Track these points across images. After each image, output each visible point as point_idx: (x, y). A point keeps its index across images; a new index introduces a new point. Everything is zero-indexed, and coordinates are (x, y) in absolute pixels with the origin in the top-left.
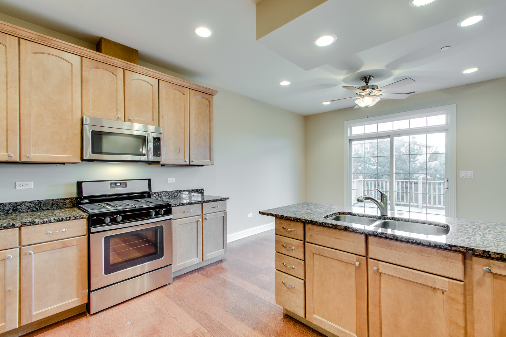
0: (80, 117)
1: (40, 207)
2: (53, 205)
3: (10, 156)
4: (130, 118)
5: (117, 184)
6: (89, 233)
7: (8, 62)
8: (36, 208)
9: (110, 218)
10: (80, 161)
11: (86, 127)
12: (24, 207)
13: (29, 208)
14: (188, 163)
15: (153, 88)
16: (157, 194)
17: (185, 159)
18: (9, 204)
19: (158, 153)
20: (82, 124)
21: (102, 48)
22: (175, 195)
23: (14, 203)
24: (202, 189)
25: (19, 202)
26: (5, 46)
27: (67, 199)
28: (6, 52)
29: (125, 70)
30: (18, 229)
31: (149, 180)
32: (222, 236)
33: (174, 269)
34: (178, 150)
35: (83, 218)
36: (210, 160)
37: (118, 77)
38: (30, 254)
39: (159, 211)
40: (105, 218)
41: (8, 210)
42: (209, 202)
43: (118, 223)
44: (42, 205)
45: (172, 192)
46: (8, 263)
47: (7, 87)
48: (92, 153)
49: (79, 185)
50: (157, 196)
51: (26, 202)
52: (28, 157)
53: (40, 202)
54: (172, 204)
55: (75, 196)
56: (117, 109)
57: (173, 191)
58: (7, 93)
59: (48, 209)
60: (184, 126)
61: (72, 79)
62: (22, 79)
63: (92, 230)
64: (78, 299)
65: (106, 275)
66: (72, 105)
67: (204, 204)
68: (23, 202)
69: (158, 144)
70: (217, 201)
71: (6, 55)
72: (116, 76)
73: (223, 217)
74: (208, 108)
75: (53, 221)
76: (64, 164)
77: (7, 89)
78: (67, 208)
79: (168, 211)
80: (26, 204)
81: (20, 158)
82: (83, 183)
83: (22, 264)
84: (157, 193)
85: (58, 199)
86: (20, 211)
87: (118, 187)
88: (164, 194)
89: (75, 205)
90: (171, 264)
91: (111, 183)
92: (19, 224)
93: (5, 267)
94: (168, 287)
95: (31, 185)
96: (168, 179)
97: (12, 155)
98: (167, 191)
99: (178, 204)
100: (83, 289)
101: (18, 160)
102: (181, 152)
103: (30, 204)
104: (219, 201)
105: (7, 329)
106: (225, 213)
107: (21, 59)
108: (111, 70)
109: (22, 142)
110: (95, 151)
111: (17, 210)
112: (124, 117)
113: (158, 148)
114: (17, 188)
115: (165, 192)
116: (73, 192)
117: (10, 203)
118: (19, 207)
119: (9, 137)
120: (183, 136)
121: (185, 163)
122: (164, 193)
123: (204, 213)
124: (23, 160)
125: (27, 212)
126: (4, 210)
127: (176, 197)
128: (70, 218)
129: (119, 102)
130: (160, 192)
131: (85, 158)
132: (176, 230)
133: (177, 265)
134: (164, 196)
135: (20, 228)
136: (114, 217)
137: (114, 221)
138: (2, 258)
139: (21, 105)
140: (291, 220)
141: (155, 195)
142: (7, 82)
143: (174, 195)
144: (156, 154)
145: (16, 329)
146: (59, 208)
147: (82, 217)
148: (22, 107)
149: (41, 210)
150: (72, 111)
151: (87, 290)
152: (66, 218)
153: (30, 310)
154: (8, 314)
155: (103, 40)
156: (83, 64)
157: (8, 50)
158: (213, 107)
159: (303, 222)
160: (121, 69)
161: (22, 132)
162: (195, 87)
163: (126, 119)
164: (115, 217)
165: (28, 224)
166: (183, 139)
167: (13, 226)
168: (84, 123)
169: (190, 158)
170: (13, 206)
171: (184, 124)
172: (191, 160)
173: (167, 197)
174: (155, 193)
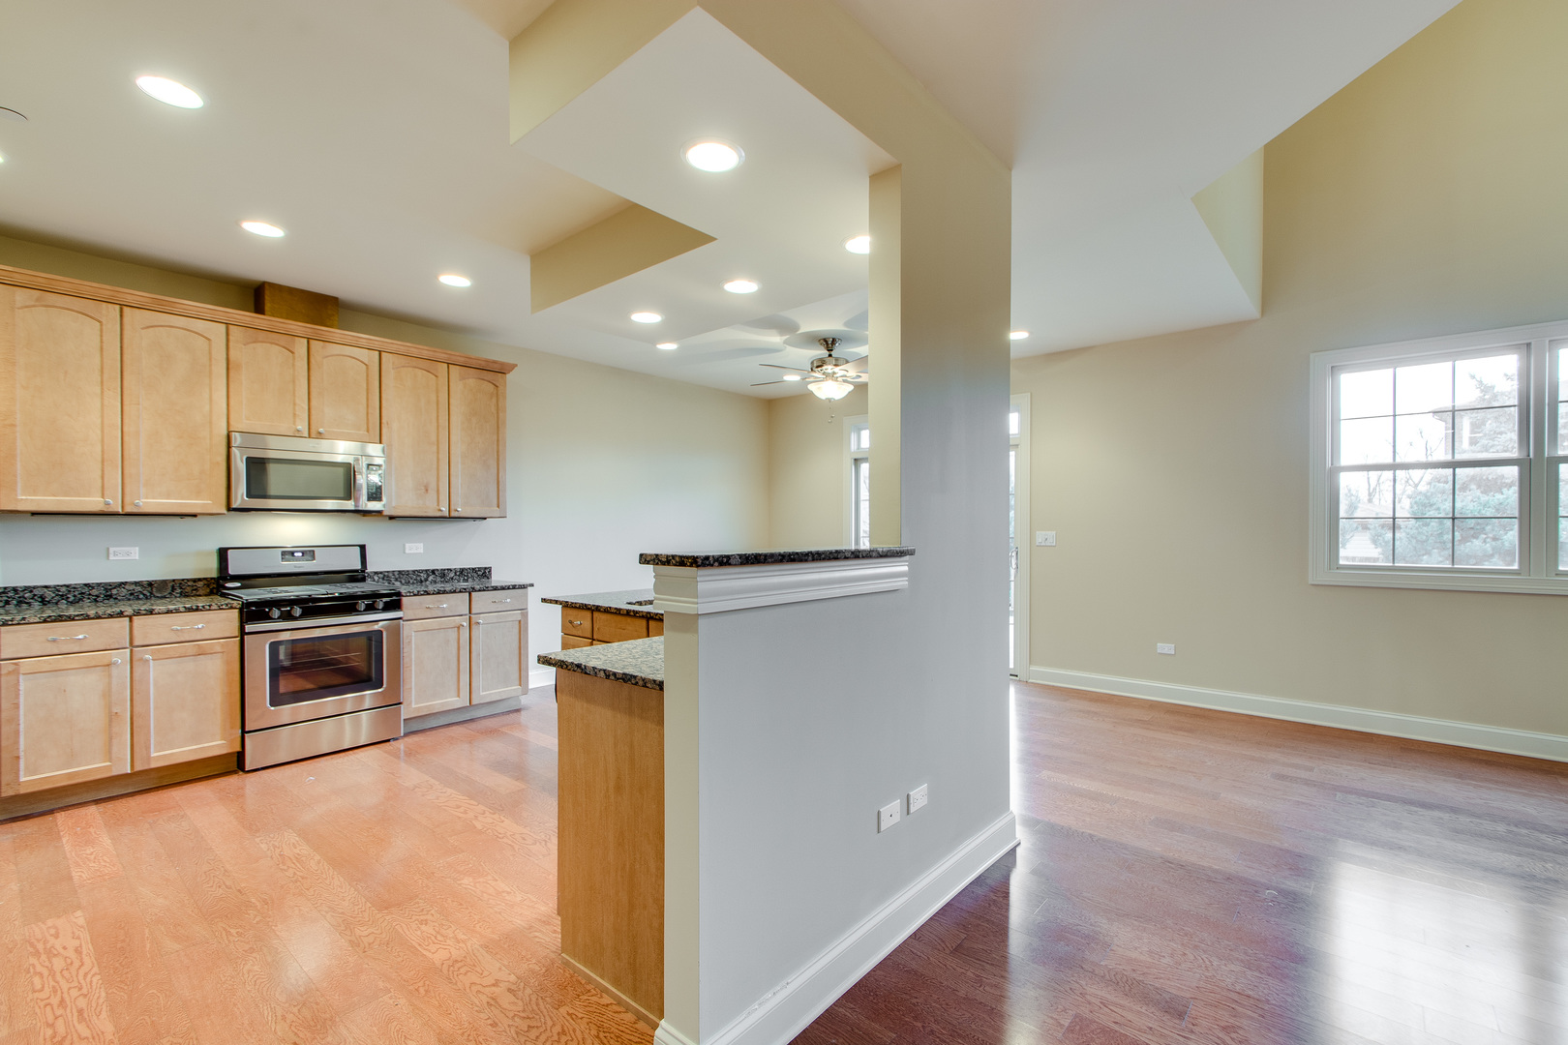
0: (225, 432)
1: (151, 593)
2: (173, 589)
3: (108, 504)
4: (321, 430)
5: (296, 554)
6: (243, 633)
7: (104, 347)
8: (144, 595)
9: (279, 609)
10: (225, 512)
11: (235, 451)
12: (124, 592)
13: (132, 594)
14: (447, 514)
15: (367, 368)
16: (379, 575)
17: (438, 505)
18: (99, 584)
19: (377, 495)
20: (229, 446)
21: (266, 302)
22: (422, 579)
23: (106, 584)
24: (486, 568)
26: (99, 321)
27: (200, 580)
28: (101, 331)
29: (311, 341)
30: (128, 619)
31: (363, 548)
32: (517, 659)
33: (405, 712)
34: (424, 488)
35: (232, 608)
36: (498, 507)
37: (297, 355)
38: (147, 661)
39: (374, 602)
40: (270, 610)
41: (97, 596)
42: (484, 590)
43: (295, 619)
44: (154, 590)
45: (414, 571)
46: (114, 671)
47: (102, 389)
48: (247, 497)
49: (223, 554)
50: (379, 579)
52: (136, 505)
53: (150, 584)
54: (403, 592)
55: (214, 574)
56: (295, 414)
57: (416, 570)
58: (102, 399)
59: (165, 597)
60: (438, 441)
61: (210, 365)
62: (125, 374)
63: (248, 628)
64: (224, 742)
65: (273, 708)
66: (211, 411)
67: (473, 594)
68: (123, 583)
70: (503, 588)
71: (101, 336)
72: (293, 353)
73: (520, 621)
74: (494, 400)
75: (182, 609)
76: (195, 516)
77: (102, 392)
78: (200, 596)
79: (394, 604)
80: (127, 587)
81: (123, 507)
82: (229, 551)
83: (135, 674)
84: (381, 573)
85: (183, 580)
86: (116, 599)
87: (298, 559)
88: (396, 576)
89: (215, 591)
90: (400, 703)
91: (283, 552)
92: (129, 611)
93: (110, 676)
94: (392, 742)
95: (135, 553)
96: (407, 545)
97: (111, 502)
98: (403, 571)
99: (416, 592)
100: (232, 728)
101: (120, 510)
102: (429, 491)
103: (133, 587)
104: (509, 588)
105: (115, 772)
106: (525, 615)
107: (125, 341)
108: (282, 343)
109: (127, 481)
110: (253, 493)
111: (111, 596)
112: (309, 429)
114: (112, 557)
115: (399, 571)
116: (211, 568)
118: (114, 592)
119: (106, 472)
120: (435, 459)
121: (439, 514)
122: (396, 573)
123: (473, 611)
124: (128, 509)
125: (129, 600)
126: (90, 594)
127: (424, 583)
128: (210, 606)
129: (298, 401)
130: (388, 572)
131: (234, 506)
132: (411, 639)
133: (413, 706)
134: (396, 579)
135: (130, 617)
136: (287, 609)
137: (287, 617)
138: (106, 662)
139: (124, 417)
140: (576, 607)
141: (375, 578)
142: (102, 382)
143: (419, 578)
144: (373, 498)
145: (127, 775)
146: (184, 595)
147: (231, 606)
148: (126, 421)
149: (153, 598)
150: (211, 423)
151: (240, 731)
152: (203, 607)
153: (148, 748)
154: (115, 749)
155: (267, 287)
156: (231, 338)
157: (104, 327)
158: (505, 397)
159: (589, 609)
160: (302, 339)
161: (125, 463)
162: (461, 360)
163: (313, 432)
164: (289, 608)
165: (144, 612)
166: (435, 466)
167: (121, 614)
168: (233, 444)
169: (452, 503)
170: (106, 589)
171: (438, 436)
172: (452, 507)
173: (403, 581)
174: (376, 573)
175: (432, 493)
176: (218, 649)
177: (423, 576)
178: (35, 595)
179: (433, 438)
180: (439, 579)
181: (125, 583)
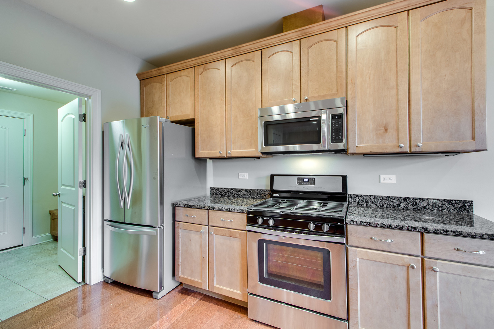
1: (250, 195)
2: (257, 194)
5: (305, 180)
7: (221, 81)
8: (248, 196)
9: (263, 218)
10: (261, 155)
11: (259, 120)
12: (242, 194)
14: (407, 150)
15: (337, 44)
16: (360, 198)
17: (398, 142)
19: (339, 137)
21: (284, 29)
22: (395, 204)
25: (239, 189)
26: (219, 69)
27: (266, 190)
31: (344, 178)
34: (383, 128)
36: (474, 139)
37: (293, 52)
38: (212, 234)
39: (322, 225)
40: (258, 218)
41: (235, 194)
42: (442, 234)
44: (251, 193)
45: (387, 198)
47: (220, 100)
48: (264, 146)
49: (272, 178)
50: (360, 201)
51: (243, 189)
54: (347, 220)
55: (269, 188)
56: (293, 91)
57: (390, 197)
58: (220, 105)
59: (254, 198)
61: (255, 76)
64: (241, 292)
65: (260, 284)
66: (255, 100)
67: (426, 235)
69: (339, 124)
71: (220, 76)
75: (224, 210)
76: (259, 157)
80: (243, 191)
82: (275, 176)
83: (209, 240)
84: (361, 196)
85: (261, 190)
86: (240, 196)
87: (306, 183)
88: (373, 200)
90: (347, 320)
91: (298, 178)
92: (207, 207)
93: (201, 237)
95: (247, 176)
96: (382, 177)
98: (378, 196)
100: (244, 286)
101: (225, 156)
102: (388, 130)
103: (245, 192)
107: (227, 75)
108: (287, 49)
109: (227, 142)
112: (300, 98)
113: (339, 129)
115: (375, 196)
117: (236, 189)
118: (239, 193)
119: (221, 138)
120: (394, 101)
121: (399, 150)
122: (372, 198)
123: (428, 254)
124: (228, 155)
126: (233, 193)
127: (396, 208)
128: (234, 210)
129: (294, 82)
130: (366, 196)
131: (260, 151)
132: (356, 265)
134: (373, 202)
135: (208, 210)
139: (226, 111)
141: (357, 200)
142: (220, 97)
143: (391, 204)
144: (335, 139)
145: (207, 291)
146: (261, 198)
147: (243, 212)
148: (227, 113)
149: (251, 198)
150: (255, 107)
152: (232, 209)
153: (213, 281)
154: (203, 275)
155: (284, 20)
157: (220, 72)
160: (297, 42)
161: (227, 133)
164: (268, 219)
165: (211, 208)
166: (394, 108)
169: (412, 139)
170: (237, 192)
171: (397, 80)
172: (413, 143)
173: (378, 205)
174: (357, 196)
175: (392, 132)
176: (238, 236)
177: (396, 202)
178: (219, 192)
179: (393, 83)
180: (410, 207)
181: (242, 189)
